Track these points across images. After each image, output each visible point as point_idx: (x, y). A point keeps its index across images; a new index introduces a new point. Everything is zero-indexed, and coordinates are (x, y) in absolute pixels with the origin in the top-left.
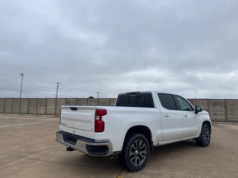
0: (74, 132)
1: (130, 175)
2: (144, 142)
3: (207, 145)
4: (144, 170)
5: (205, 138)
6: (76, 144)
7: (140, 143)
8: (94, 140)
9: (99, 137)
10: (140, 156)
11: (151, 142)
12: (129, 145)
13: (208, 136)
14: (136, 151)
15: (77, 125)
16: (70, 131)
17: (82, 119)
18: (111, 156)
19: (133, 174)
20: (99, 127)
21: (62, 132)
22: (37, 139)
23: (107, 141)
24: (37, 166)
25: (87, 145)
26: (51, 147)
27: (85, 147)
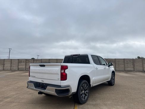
0: (43, 81)
1: (81, 106)
2: (87, 85)
3: (114, 84)
4: (88, 102)
5: (113, 81)
6: (46, 89)
7: (85, 86)
8: (60, 86)
9: (64, 83)
10: (85, 94)
11: (90, 85)
12: (80, 87)
13: (114, 80)
14: (83, 91)
15: (46, 76)
16: (39, 81)
17: (51, 72)
18: (71, 95)
19: (83, 105)
20: (64, 77)
21: (31, 82)
22: (6, 87)
23: (69, 86)
24: (15, 107)
25: (56, 89)
26: (19, 92)
27: (55, 91)
